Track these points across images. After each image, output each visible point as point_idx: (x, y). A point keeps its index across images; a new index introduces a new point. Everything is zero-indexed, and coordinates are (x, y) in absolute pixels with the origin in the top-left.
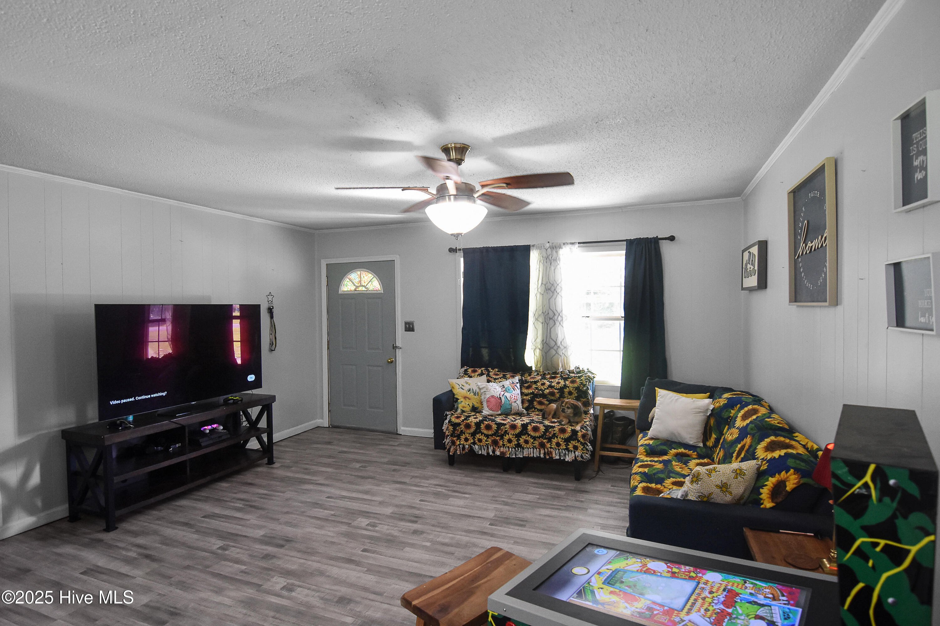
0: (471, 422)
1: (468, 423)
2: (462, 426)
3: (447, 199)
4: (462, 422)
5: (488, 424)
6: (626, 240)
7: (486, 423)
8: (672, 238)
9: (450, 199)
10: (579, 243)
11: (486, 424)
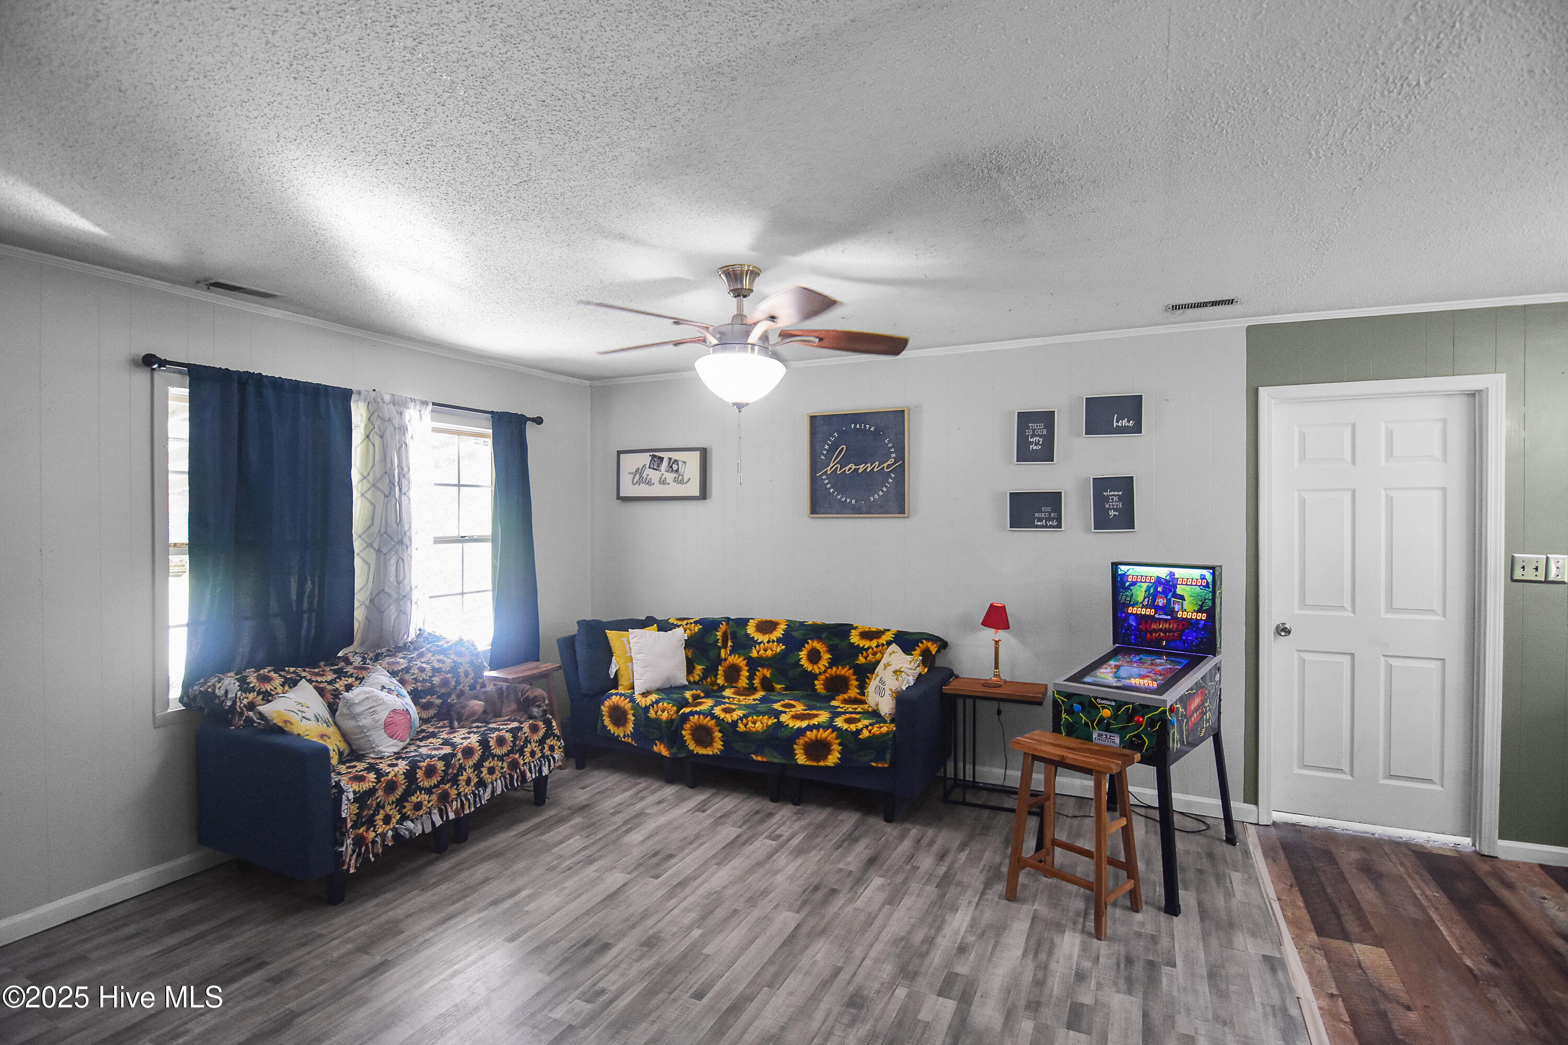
0: (395, 775)
1: (392, 779)
2: (380, 793)
3: (749, 350)
4: (377, 783)
5: (429, 765)
6: (492, 413)
7: (424, 764)
8: (539, 421)
9: (753, 349)
10: (434, 404)
11: (425, 767)
